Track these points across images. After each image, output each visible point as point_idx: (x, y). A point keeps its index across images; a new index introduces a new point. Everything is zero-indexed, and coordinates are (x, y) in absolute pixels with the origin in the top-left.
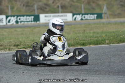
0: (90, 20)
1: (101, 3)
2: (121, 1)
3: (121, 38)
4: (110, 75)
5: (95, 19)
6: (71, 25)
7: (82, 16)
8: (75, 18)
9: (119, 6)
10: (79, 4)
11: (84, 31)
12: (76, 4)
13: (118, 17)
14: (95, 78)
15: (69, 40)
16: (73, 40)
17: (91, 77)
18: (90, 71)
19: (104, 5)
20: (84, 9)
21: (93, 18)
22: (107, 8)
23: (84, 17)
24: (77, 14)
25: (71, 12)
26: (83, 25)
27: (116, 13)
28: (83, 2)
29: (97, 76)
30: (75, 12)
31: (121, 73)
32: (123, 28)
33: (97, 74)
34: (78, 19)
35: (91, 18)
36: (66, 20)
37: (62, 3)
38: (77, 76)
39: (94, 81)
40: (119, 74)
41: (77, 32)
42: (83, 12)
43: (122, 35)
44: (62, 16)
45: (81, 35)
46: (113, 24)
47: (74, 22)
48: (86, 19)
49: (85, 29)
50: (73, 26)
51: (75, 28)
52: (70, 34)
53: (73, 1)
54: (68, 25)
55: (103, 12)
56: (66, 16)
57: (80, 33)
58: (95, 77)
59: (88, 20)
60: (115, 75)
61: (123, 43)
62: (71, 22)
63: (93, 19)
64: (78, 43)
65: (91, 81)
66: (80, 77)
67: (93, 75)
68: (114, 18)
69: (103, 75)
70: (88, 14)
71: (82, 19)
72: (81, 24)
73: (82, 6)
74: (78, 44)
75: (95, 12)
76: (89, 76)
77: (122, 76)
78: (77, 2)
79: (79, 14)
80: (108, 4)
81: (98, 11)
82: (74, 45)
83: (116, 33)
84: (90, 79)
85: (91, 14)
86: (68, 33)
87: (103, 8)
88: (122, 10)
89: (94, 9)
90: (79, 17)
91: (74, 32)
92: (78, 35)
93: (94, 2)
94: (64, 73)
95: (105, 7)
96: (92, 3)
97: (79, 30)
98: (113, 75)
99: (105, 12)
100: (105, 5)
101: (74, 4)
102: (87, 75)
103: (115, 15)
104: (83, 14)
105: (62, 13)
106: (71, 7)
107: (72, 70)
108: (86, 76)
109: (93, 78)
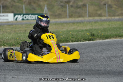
0: (31, 20)
1: (42, 3)
2: (61, 2)
3: (61, 38)
4: (50, 74)
5: (35, 19)
6: (12, 25)
7: (23, 16)
8: (17, 18)
9: (60, 7)
10: (20, 5)
11: (25, 31)
12: (17, 4)
13: (59, 18)
14: (35, 78)
15: (10, 40)
16: (14, 40)
17: (31, 77)
18: (31, 71)
19: (44, 5)
20: (25, 9)
21: (34, 18)
22: (48, 9)
23: (25, 17)
24: (18, 14)
25: (12, 12)
26: (24, 25)
27: (57, 14)
28: (25, 2)
29: (37, 76)
30: (16, 12)
31: (61, 73)
32: (62, 29)
33: (37, 74)
34: (19, 19)
35: (32, 19)
36: (8, 20)
37: (3, 3)
38: (17, 75)
39: (34, 81)
40: (59, 73)
41: (18, 32)
42: (24, 13)
43: (62, 35)
44: (3, 16)
45: (22, 35)
46: (54, 24)
47: (16, 22)
48: (27, 20)
49: (26, 29)
50: (14, 26)
51: (16, 29)
52: (11, 34)
53: (14, 1)
54: (10, 25)
55: (44, 12)
56: (8, 16)
57: (21, 33)
58: (35, 76)
59: (29, 20)
60: (55, 75)
61: (63, 43)
62: (12, 22)
63: (34, 20)
64: (19, 42)
65: (31, 80)
66: (20, 76)
67: (33, 75)
68: (54, 18)
69: (43, 74)
70: (29, 14)
71: (23, 19)
72: (22, 24)
73: (23, 6)
74: (18, 44)
75: (36, 13)
76: (29, 75)
77: (62, 76)
78: (18, 2)
79: (21, 15)
80: (48, 5)
81: (39, 11)
82: (15, 45)
83: (56, 33)
84: (30, 79)
85: (32, 14)
86: (9, 33)
87: (44, 9)
88: (62, 11)
89: (35, 9)
90: (20, 17)
91: (15, 32)
92: (19, 35)
93: (35, 3)
94: (4, 73)
95: (46, 8)
96: (32, 4)
97: (20, 30)
98: (53, 74)
99: (46, 13)
100: (46, 5)
101: (15, 4)
102: (28, 74)
103: (56, 16)
104: (24, 15)
105: (3, 13)
106: (12, 7)
107: (13, 69)
108: (26, 76)
109: (34, 77)
